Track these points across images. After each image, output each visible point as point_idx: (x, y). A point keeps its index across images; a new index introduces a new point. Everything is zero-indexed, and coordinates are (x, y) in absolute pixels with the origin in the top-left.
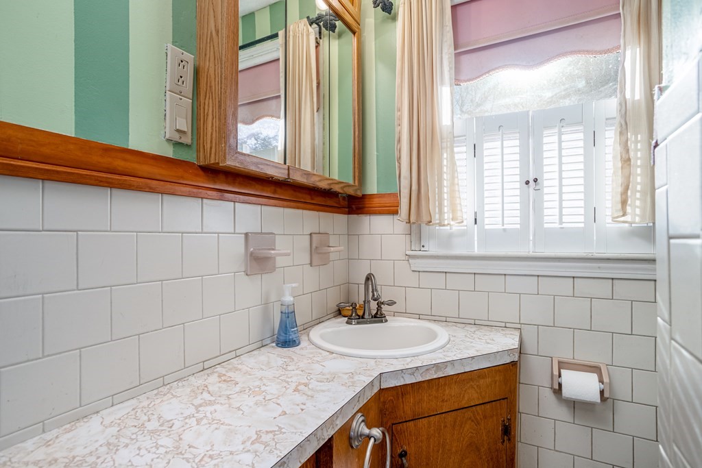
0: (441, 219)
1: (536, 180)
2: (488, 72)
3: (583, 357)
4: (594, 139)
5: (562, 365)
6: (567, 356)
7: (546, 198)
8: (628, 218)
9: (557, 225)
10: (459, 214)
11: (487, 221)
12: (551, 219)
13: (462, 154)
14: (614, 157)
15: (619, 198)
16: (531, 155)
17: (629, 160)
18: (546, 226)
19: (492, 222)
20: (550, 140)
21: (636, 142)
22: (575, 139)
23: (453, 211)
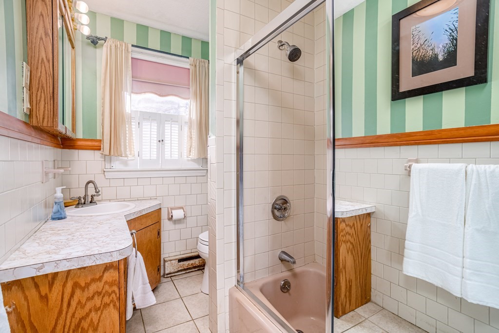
0: (125, 153)
1: (162, 141)
2: (145, 92)
3: (177, 205)
4: (181, 129)
5: (172, 209)
6: (173, 206)
7: (166, 147)
8: (191, 156)
9: (170, 158)
10: (133, 152)
11: (143, 156)
12: (167, 156)
13: (134, 126)
14: (187, 136)
15: (189, 150)
16: (161, 131)
17: (191, 138)
18: (166, 158)
19: (146, 156)
20: (167, 126)
21: (193, 132)
22: (176, 128)
23: (130, 151)
